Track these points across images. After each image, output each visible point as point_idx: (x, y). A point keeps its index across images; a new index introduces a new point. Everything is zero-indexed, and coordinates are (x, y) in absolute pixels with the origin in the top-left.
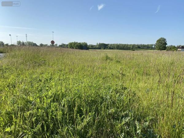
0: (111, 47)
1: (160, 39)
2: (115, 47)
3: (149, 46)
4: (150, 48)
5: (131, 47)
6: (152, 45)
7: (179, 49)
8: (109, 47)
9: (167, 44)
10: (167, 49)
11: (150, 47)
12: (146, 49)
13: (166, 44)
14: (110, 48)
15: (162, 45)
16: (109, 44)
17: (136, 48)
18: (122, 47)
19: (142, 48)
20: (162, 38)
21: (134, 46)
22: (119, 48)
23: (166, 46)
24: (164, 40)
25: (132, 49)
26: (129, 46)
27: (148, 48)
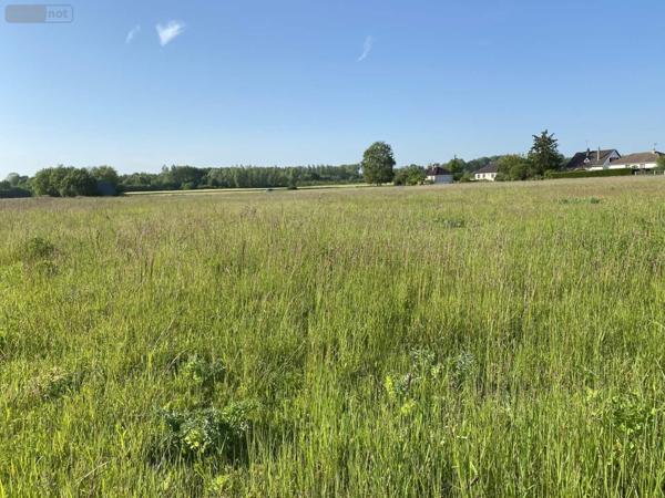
0: (219, 180)
1: (372, 147)
2: (235, 179)
3: (348, 171)
4: (351, 178)
5: (290, 177)
6: (356, 167)
7: (429, 178)
8: (210, 181)
9: (394, 163)
10: (396, 178)
11: (349, 175)
12: (338, 180)
13: (392, 162)
14: (216, 185)
15: (380, 166)
16: (210, 169)
17: (307, 179)
18: (258, 179)
19: (326, 179)
20: (378, 144)
21: (298, 172)
22: (249, 181)
23: (395, 167)
24: (386, 149)
25: (294, 182)
26: (282, 174)
27: (344, 178)
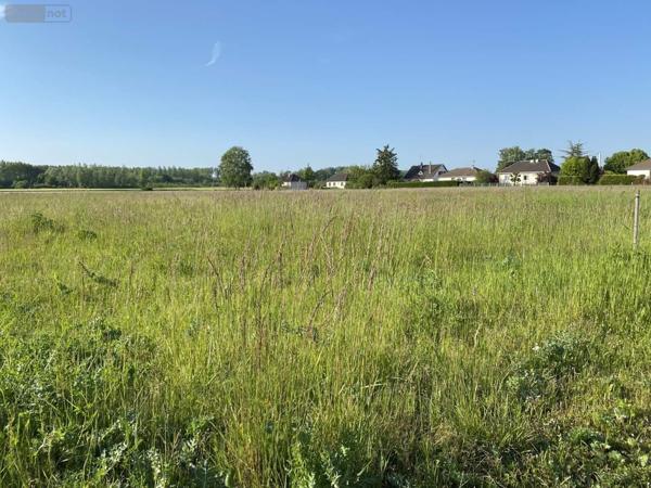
0: (59, 178)
1: (230, 152)
2: (78, 179)
3: (201, 174)
4: (205, 182)
5: (140, 177)
6: (210, 171)
7: (286, 184)
8: (48, 180)
9: (252, 168)
10: (254, 184)
11: (202, 178)
12: (192, 183)
13: (249, 167)
14: (55, 183)
15: (238, 171)
16: (47, 167)
17: (158, 181)
18: (103, 179)
19: (178, 181)
20: (235, 149)
21: (148, 173)
22: (94, 181)
23: (252, 173)
24: (244, 154)
25: (144, 183)
26: (130, 175)
27: (197, 181)
